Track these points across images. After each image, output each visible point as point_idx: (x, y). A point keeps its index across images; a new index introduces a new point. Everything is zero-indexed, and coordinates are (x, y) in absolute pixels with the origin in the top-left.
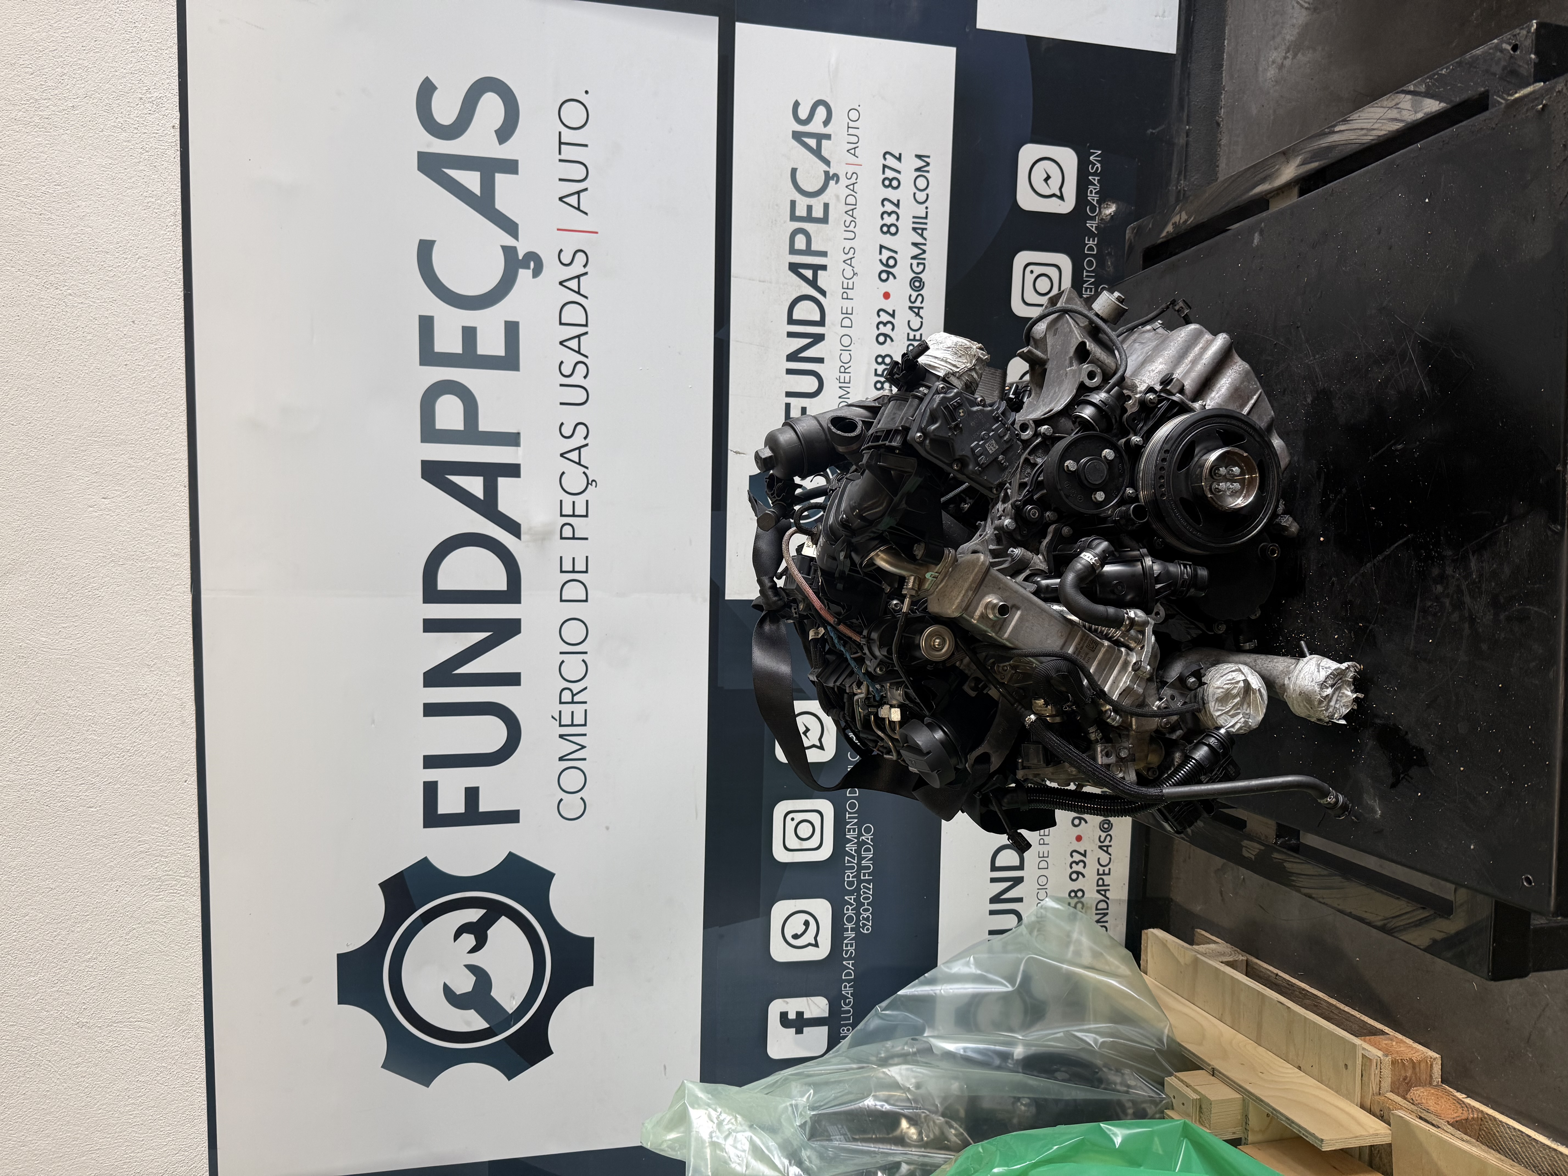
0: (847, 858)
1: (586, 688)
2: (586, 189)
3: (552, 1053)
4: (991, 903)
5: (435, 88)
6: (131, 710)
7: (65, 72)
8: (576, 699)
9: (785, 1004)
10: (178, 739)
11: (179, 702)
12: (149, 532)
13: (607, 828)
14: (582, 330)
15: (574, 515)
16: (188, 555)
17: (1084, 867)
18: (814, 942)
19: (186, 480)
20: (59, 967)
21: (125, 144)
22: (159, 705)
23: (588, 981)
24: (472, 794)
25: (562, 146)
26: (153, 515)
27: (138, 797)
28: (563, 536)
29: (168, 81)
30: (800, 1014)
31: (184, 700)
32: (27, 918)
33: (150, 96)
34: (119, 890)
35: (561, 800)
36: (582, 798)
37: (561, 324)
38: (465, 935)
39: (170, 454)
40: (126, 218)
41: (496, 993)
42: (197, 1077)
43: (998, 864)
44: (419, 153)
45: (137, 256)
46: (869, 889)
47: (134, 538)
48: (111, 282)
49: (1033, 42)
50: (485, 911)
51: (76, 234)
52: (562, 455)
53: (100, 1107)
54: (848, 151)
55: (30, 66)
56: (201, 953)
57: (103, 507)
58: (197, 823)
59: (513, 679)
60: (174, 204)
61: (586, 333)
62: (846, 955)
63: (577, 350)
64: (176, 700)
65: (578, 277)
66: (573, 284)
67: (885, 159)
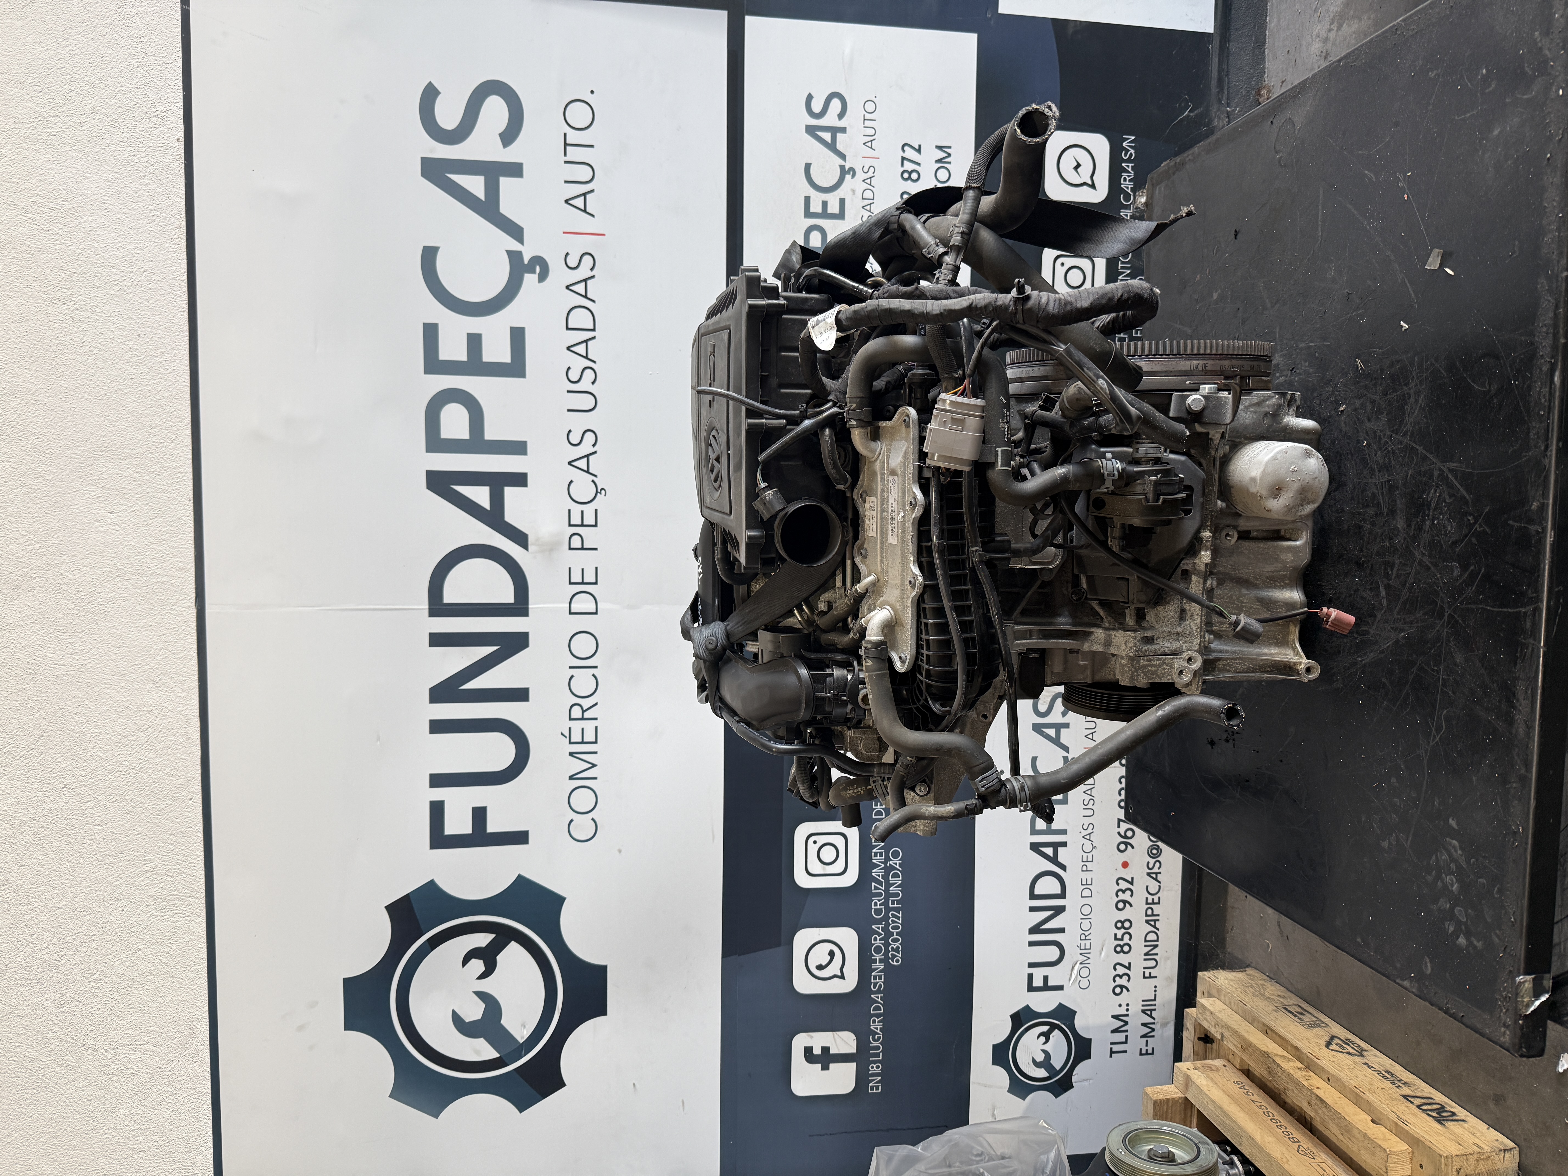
0: (873, 884)
1: (596, 704)
2: (592, 191)
3: (565, 1085)
4: (1030, 933)
5: (437, 93)
6: (136, 726)
7: (72, 88)
8: (586, 715)
9: (809, 1038)
10: (183, 757)
11: (184, 719)
12: (154, 546)
13: (620, 851)
14: (590, 334)
15: (582, 525)
16: (193, 569)
17: (1131, 896)
18: (839, 974)
19: (191, 493)
20: (65, 987)
21: (130, 158)
22: (164, 721)
23: (602, 1010)
24: (479, 814)
25: (568, 148)
26: (159, 529)
27: (143, 815)
28: (572, 547)
29: (173, 94)
30: (825, 1050)
31: (188, 717)
32: (34, 937)
33: (155, 110)
34: (125, 910)
35: (572, 821)
36: (593, 819)
37: (568, 328)
38: (474, 961)
39: (175, 468)
40: (132, 232)
41: (506, 1021)
42: (203, 1103)
43: (1037, 891)
44: (422, 159)
45: (143, 270)
46: (898, 918)
47: (140, 553)
48: (117, 296)
49: (1059, 25)
50: (494, 935)
51: (83, 249)
52: (570, 463)
53: (106, 1132)
54: (864, 144)
55: (39, 84)
56: (206, 975)
57: (109, 521)
58: (202, 842)
59: (520, 695)
60: (179, 217)
61: (594, 338)
62: (874, 988)
63: (585, 355)
64: (181, 717)
65: (585, 280)
66: (580, 288)
67: (904, 151)
